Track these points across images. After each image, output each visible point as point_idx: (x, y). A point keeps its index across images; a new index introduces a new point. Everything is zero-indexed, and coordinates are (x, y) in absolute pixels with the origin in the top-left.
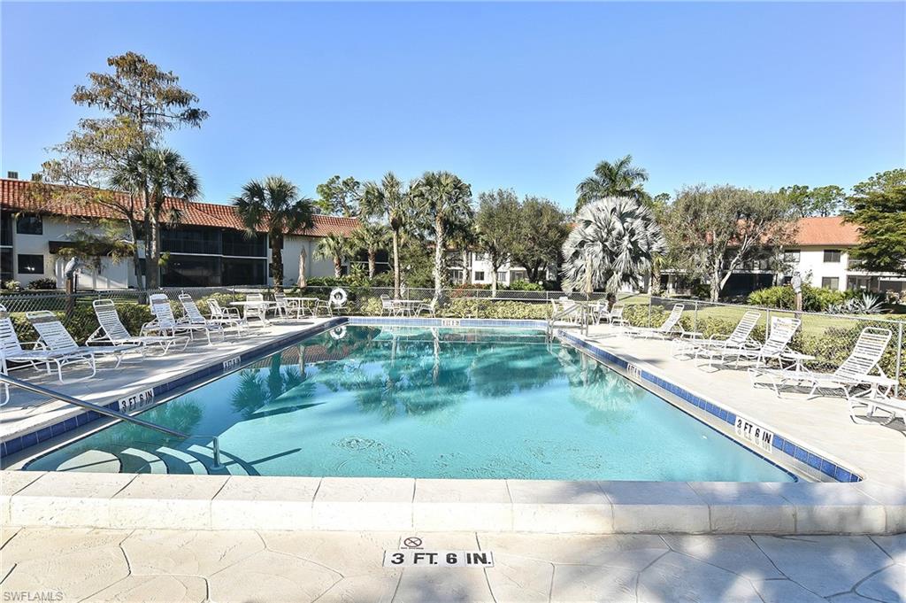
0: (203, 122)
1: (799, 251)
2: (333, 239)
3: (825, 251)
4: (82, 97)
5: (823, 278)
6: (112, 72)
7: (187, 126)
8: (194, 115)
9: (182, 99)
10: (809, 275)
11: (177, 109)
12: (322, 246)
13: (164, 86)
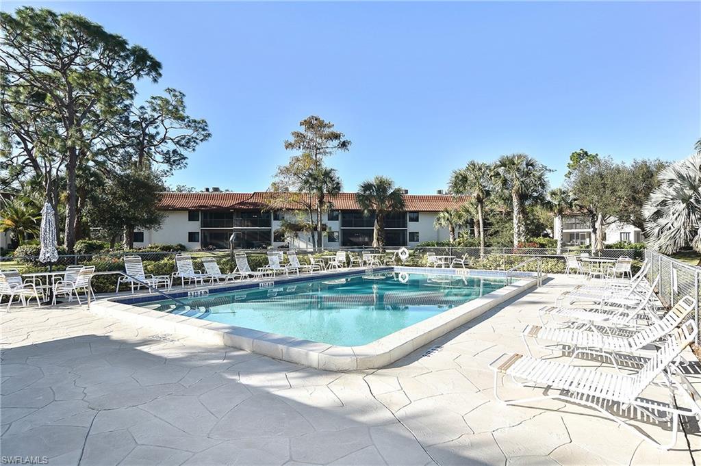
0: (349, 147)
2: (448, 212)
4: (289, 146)
6: (302, 130)
7: (341, 152)
8: (344, 145)
9: (336, 136)
11: (336, 142)
12: (439, 219)
13: (327, 131)
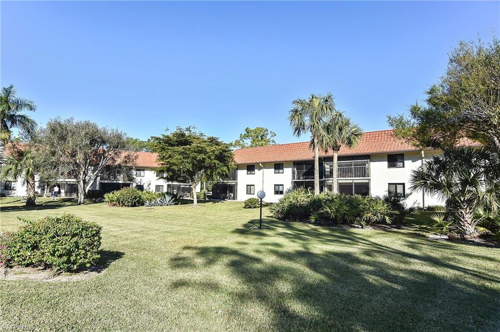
1: (144, 170)
3: (157, 172)
5: (156, 186)
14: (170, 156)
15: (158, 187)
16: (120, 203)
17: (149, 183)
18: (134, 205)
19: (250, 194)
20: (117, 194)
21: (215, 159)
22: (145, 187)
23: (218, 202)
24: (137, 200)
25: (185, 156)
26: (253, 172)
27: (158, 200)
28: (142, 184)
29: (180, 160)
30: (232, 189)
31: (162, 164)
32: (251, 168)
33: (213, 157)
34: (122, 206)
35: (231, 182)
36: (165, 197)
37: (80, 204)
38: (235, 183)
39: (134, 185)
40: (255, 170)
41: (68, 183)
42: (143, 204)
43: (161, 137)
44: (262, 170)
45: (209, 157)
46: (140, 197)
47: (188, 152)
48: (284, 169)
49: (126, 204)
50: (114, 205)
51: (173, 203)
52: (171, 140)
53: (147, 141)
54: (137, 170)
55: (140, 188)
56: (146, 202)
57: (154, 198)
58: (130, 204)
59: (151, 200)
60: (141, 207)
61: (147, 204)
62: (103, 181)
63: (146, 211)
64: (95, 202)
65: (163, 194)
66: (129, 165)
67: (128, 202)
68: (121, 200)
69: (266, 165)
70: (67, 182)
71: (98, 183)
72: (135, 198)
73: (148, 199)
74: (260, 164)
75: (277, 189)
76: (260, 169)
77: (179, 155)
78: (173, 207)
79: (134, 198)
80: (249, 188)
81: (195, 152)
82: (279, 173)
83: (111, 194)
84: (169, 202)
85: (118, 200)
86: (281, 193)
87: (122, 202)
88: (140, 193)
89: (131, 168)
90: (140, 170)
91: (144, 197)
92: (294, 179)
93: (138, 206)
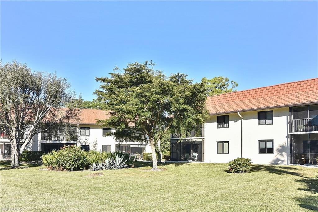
1: (89, 128)
3: (104, 129)
5: (103, 146)
10: (96, 144)
14: (122, 101)
15: (105, 147)
16: (60, 165)
17: (95, 143)
18: (77, 169)
19: (223, 153)
20: (57, 154)
21: (184, 103)
22: (91, 148)
23: (182, 164)
24: (81, 162)
25: (143, 99)
26: (226, 125)
27: (107, 162)
28: (87, 144)
29: (136, 105)
30: (198, 147)
31: (112, 113)
32: (222, 120)
33: (182, 101)
34: (63, 170)
35: (195, 139)
36: (115, 158)
37: (13, 168)
38: (201, 140)
39: (79, 145)
40: (230, 122)
41: (6, 143)
42: (88, 168)
43: (109, 77)
44: (240, 121)
45: (177, 101)
46: (84, 158)
47: (147, 94)
48: (274, 118)
49: (67, 167)
50: (53, 169)
51: (125, 166)
52: (122, 80)
53: (92, 101)
54: (81, 128)
55: (86, 148)
56: (91, 165)
57: (102, 160)
58: (72, 167)
59: (97, 162)
60: (86, 172)
61: (93, 167)
62: (45, 142)
63: (91, 177)
64: (34, 165)
65: (113, 155)
66: (72, 121)
67: (70, 164)
68: (61, 162)
69: (246, 114)
70: (4, 142)
71: (39, 143)
72: (79, 159)
73: (94, 161)
74: (238, 113)
75: (263, 146)
76: (236, 119)
77: (135, 98)
78: (126, 170)
79: (77, 160)
80: (222, 146)
81: (157, 93)
82: (265, 124)
83: (49, 154)
84: (120, 164)
85: (58, 162)
86: (271, 151)
87: (63, 165)
88: (85, 154)
89: (74, 126)
90: (84, 128)
91: (89, 158)
92: (291, 131)
93: (82, 170)
